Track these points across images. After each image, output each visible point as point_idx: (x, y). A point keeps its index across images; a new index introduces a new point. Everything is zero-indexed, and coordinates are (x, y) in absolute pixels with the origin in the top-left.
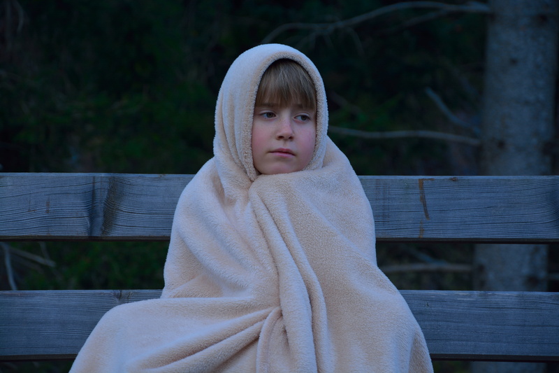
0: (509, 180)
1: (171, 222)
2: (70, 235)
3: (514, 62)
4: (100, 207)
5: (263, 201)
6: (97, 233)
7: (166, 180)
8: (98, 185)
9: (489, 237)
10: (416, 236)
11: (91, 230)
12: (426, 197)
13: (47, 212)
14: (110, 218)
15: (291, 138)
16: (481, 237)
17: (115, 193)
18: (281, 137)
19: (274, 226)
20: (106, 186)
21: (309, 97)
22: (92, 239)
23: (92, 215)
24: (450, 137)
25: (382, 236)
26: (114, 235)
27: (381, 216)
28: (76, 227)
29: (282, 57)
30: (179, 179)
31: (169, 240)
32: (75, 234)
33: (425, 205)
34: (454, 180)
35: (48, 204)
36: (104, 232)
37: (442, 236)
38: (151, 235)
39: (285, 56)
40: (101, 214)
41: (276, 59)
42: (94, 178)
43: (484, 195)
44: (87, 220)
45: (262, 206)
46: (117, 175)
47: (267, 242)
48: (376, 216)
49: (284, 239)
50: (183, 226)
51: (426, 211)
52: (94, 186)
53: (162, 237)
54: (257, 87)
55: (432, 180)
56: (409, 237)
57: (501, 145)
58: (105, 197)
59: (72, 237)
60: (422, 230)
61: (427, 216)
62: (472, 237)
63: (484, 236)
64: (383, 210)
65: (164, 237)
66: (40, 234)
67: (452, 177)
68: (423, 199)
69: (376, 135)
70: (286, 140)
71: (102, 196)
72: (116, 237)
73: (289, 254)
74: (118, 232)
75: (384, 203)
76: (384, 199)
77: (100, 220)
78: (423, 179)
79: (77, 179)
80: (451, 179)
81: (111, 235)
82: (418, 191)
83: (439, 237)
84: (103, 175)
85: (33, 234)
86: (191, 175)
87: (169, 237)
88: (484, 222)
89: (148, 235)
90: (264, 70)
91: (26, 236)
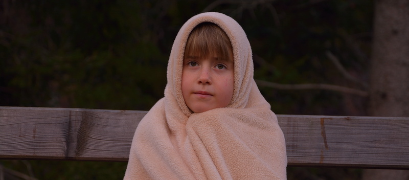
0: (390, 120)
1: (129, 147)
2: (51, 155)
3: (395, 32)
4: (75, 134)
5: (197, 134)
6: (72, 154)
7: (126, 114)
8: (73, 117)
9: (374, 163)
10: (318, 162)
11: (67, 152)
12: (327, 132)
13: (34, 137)
14: (82, 142)
15: (208, 83)
16: (368, 163)
17: (87, 124)
18: (200, 82)
19: (207, 153)
20: (80, 118)
21: (224, 52)
22: (68, 159)
23: (68, 141)
24: (344, 89)
25: (292, 161)
26: (85, 156)
27: (291, 146)
28: (56, 149)
29: (204, 21)
30: (136, 114)
31: (128, 161)
32: (55, 155)
33: (325, 138)
34: (348, 119)
35: (34, 131)
36: (77, 154)
37: (337, 162)
38: (114, 157)
39: (206, 20)
40: (75, 140)
41: (199, 22)
42: (70, 112)
43: (371, 131)
44: (64, 144)
45: (197, 138)
46: (88, 110)
47: (202, 165)
48: (287, 146)
49: (214, 163)
50: (138, 149)
51: (326, 143)
52: (70, 118)
53: (122, 159)
54: (184, 44)
55: (331, 119)
56: (312, 162)
57: (384, 96)
58: (79, 127)
59: (53, 157)
60: (322, 158)
61: (326, 146)
62: (361, 163)
63: (370, 163)
64: (293, 141)
65: (123, 158)
66: (29, 154)
67: (346, 117)
68: (323, 133)
69: (288, 87)
70: (204, 84)
71: (76, 126)
72: (87, 158)
73: (219, 175)
74: (88, 154)
75: (294, 136)
76: (294, 133)
77: (75, 144)
78: (324, 118)
79: (57, 113)
80: (346, 119)
81: (83, 156)
82: (320, 127)
83: (335, 163)
84: (77, 110)
85: (23, 154)
86: (145, 112)
87: (128, 159)
88: (370, 152)
89: (111, 157)
90: (190, 30)
91: (17, 156)
